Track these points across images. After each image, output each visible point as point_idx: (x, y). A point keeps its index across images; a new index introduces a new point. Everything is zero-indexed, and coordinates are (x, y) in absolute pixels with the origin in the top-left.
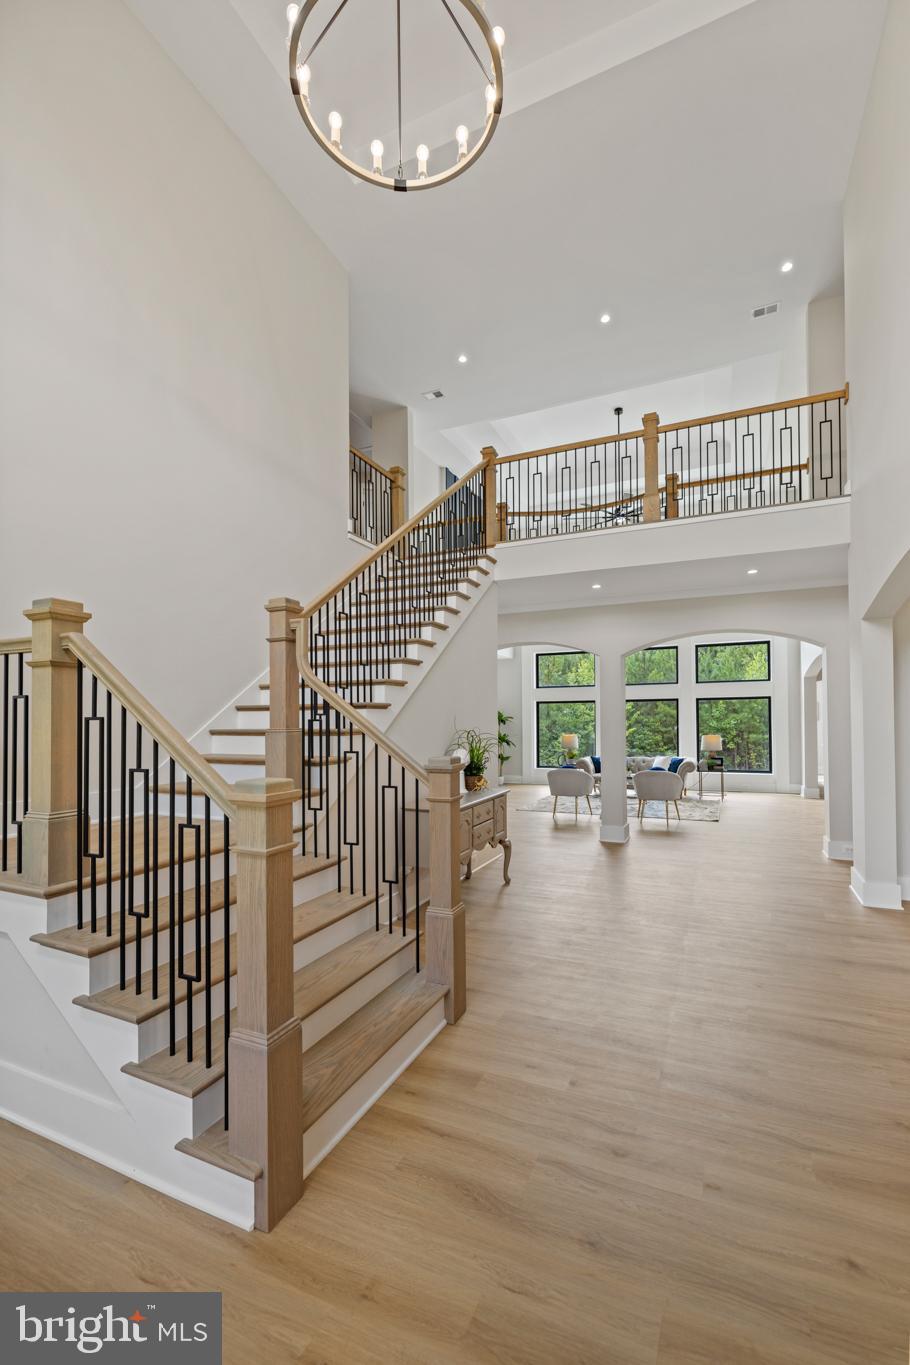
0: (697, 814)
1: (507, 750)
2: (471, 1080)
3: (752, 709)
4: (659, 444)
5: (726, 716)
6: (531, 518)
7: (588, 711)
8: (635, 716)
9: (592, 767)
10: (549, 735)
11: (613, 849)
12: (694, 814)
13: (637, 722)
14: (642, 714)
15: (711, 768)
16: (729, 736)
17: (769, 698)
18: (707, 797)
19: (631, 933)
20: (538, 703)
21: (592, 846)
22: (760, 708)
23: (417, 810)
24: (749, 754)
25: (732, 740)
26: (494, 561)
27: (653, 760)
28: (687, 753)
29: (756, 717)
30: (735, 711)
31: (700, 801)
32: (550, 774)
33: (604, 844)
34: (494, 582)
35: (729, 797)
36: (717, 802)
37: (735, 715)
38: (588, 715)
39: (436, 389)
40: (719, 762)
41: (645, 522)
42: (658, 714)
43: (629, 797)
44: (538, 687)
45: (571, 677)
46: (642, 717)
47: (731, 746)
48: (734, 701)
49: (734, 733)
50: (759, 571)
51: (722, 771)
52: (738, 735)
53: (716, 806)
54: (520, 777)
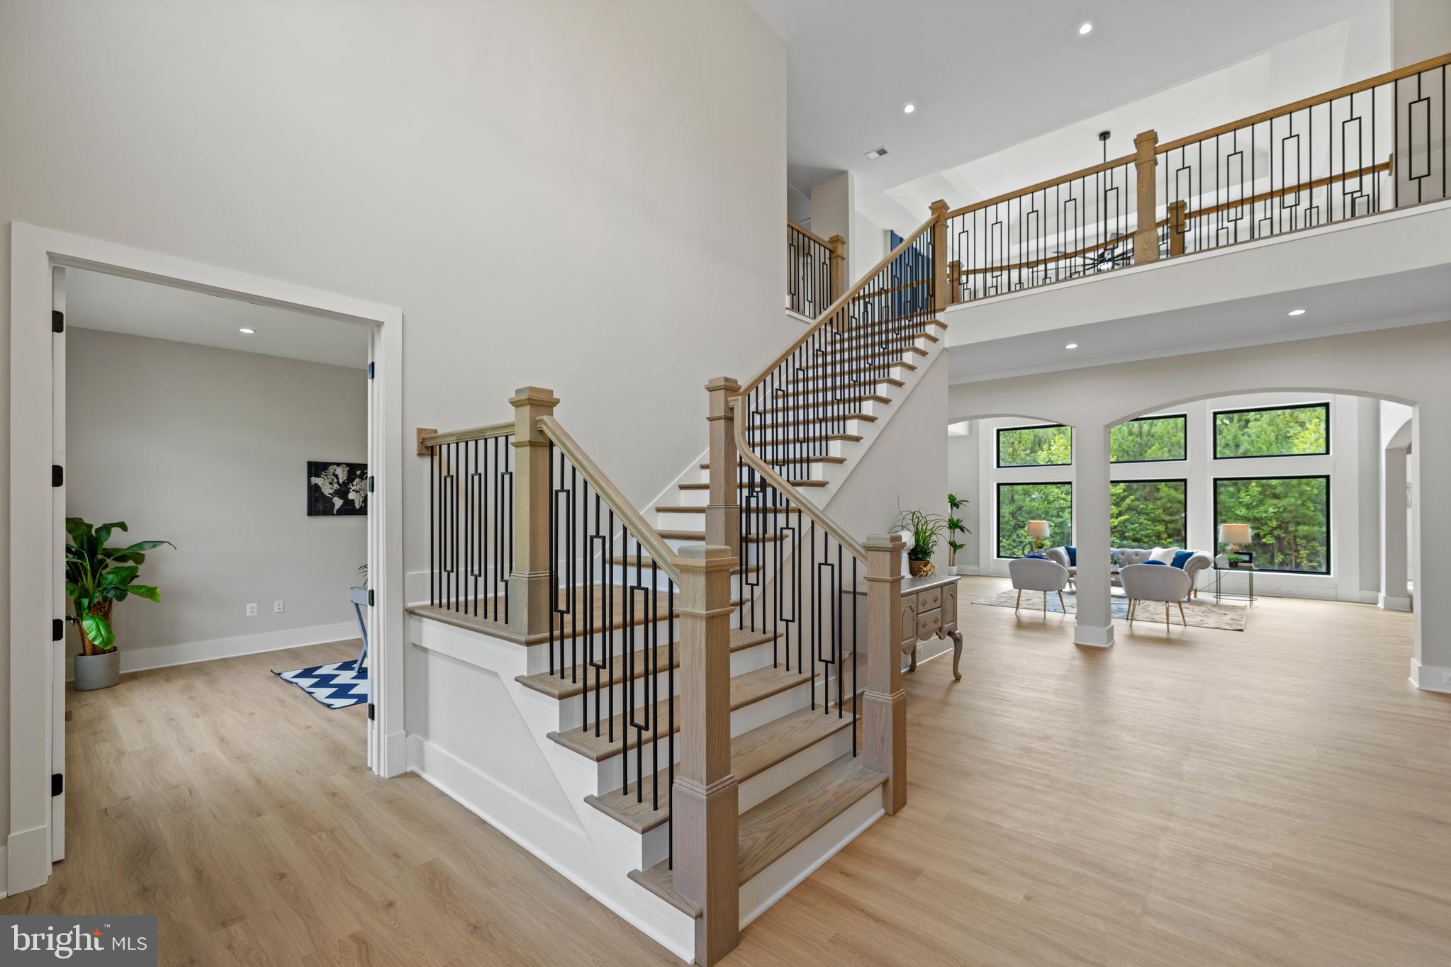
0: (1212, 620)
1: (959, 537)
2: (912, 873)
3: (1302, 494)
4: (1157, 168)
5: (1261, 502)
6: (989, 275)
7: (1063, 496)
8: (1128, 501)
9: (1066, 558)
10: (1013, 523)
11: (1092, 653)
12: (1206, 620)
13: (1130, 509)
14: (1137, 499)
15: (1234, 565)
16: (1265, 528)
17: (1327, 477)
18: (1226, 601)
19: (1111, 749)
20: (999, 485)
21: (1065, 648)
22: (1316, 491)
23: (855, 593)
24: (1297, 551)
25: (1271, 533)
26: (944, 326)
27: (1150, 553)
28: (1199, 544)
29: (1310, 504)
30: (1276, 496)
31: (1217, 605)
32: (1011, 564)
33: (1078, 646)
34: (944, 348)
35: (1260, 602)
36: (1244, 608)
37: (1275, 501)
38: (1064, 500)
39: (879, 147)
40: (1246, 558)
41: (1137, 264)
42: (1160, 499)
43: (1113, 596)
44: (998, 466)
45: (1042, 456)
46: (1136, 503)
47: (1269, 540)
48: (1274, 482)
49: (1274, 524)
50: (1306, 311)
51: (1250, 569)
52: (1279, 527)
53: (1240, 612)
54: (975, 568)
